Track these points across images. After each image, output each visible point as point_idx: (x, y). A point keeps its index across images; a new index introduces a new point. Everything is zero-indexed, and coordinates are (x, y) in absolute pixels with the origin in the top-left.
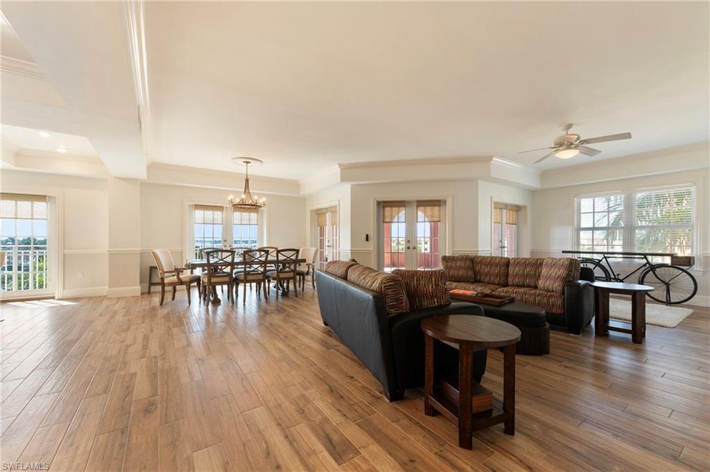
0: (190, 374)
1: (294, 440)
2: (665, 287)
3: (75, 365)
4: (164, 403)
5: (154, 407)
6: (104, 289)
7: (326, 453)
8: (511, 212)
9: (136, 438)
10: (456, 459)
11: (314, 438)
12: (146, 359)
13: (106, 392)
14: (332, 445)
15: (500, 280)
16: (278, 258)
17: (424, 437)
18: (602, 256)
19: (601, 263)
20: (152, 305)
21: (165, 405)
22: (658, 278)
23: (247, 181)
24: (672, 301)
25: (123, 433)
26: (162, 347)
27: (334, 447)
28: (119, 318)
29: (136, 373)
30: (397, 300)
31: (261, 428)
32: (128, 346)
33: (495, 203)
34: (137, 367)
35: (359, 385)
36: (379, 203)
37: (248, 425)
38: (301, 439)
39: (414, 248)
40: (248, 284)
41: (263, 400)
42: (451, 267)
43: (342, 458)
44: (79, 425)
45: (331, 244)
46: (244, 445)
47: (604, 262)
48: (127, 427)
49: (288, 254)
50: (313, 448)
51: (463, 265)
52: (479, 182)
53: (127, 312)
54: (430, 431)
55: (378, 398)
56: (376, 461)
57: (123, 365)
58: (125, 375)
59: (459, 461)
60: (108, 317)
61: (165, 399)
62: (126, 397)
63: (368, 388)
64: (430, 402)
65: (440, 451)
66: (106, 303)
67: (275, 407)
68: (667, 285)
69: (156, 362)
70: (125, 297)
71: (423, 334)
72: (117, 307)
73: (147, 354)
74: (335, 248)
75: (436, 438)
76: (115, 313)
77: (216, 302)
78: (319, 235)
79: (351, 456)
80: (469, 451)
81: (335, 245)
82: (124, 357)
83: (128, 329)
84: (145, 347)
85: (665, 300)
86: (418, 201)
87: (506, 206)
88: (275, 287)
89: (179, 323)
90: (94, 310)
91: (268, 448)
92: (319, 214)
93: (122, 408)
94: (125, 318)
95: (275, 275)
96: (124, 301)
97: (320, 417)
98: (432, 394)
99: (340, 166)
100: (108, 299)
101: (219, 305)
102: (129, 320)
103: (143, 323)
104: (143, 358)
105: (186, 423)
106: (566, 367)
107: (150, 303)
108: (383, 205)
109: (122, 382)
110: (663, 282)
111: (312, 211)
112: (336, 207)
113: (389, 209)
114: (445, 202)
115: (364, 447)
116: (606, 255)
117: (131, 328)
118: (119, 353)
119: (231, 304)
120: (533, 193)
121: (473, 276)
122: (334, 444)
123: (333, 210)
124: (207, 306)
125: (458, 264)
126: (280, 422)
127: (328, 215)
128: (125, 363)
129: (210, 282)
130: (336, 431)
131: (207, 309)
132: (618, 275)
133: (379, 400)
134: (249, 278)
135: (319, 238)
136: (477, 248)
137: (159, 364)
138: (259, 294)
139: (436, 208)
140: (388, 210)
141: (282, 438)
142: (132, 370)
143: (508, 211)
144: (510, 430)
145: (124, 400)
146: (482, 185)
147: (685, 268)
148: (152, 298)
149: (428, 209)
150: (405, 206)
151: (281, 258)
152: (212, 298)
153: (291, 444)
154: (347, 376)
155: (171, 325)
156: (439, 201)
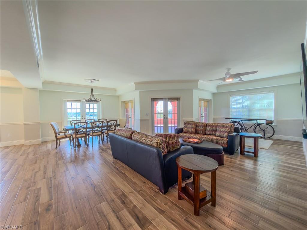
0: (69, 186)
1: (121, 219)
2: (263, 132)
3: (8, 185)
4: (56, 204)
5: (51, 207)
6: (22, 141)
7: (136, 225)
8: (206, 102)
9: (43, 227)
10: (193, 221)
11: (130, 217)
12: (46, 179)
13: (25, 200)
14: (139, 219)
16: (107, 124)
17: (179, 211)
18: (240, 120)
19: (240, 123)
20: (47, 148)
21: (57, 205)
22: (261, 128)
23: (92, 89)
24: (265, 137)
25: (35, 224)
26: (54, 172)
27: (140, 221)
28: (31, 156)
29: (41, 188)
31: (105, 214)
32: (36, 172)
33: (200, 99)
34: (41, 184)
35: (148, 186)
36: (152, 99)
37: (99, 213)
38: (124, 218)
39: (167, 118)
40: (94, 137)
41: (105, 198)
43: (144, 227)
44: (11, 222)
45: (131, 116)
46: (98, 225)
47: (241, 122)
48: (37, 220)
49: (112, 122)
50: (131, 223)
52: (193, 90)
53: (35, 153)
54: (181, 208)
55: (157, 192)
56: (159, 226)
57: (34, 183)
58: (35, 190)
59: (195, 222)
60: (25, 156)
61: (57, 202)
62: (36, 203)
63: (152, 188)
64: (180, 194)
65: (187, 218)
66: (23, 148)
67: (111, 201)
68: (264, 131)
69: (51, 181)
70: (33, 145)
72: (30, 150)
73: (46, 176)
74: (133, 118)
75: (184, 212)
76: (29, 153)
77: (79, 146)
78: (125, 112)
79: (148, 225)
80: (198, 217)
81: (132, 117)
82: (34, 179)
83: (36, 163)
84: (45, 173)
85: (263, 137)
86: (168, 98)
87: (204, 100)
88: (106, 137)
89: (61, 158)
90: (17, 152)
91: (109, 225)
92: (125, 103)
93: (35, 209)
94: (34, 156)
95: (106, 132)
96: (33, 147)
97: (132, 205)
98: (181, 190)
99: (134, 83)
100: (24, 146)
101: (80, 147)
102: (36, 158)
103: (43, 158)
104: (44, 179)
105: (68, 215)
106: (232, 171)
107: (46, 148)
108: (154, 100)
109: (34, 194)
110: (263, 130)
111: (122, 102)
114: (180, 99)
115: (153, 220)
116: (242, 120)
117: (37, 162)
118: (31, 177)
119: (86, 146)
120: (214, 94)
122: (140, 219)
123: (132, 101)
124: (75, 148)
126: (114, 210)
127: (129, 104)
128: (35, 183)
129: (76, 137)
130: (140, 212)
131: (75, 149)
132: (246, 127)
133: (157, 193)
134: (94, 134)
135: (125, 114)
136: (193, 118)
137: (53, 182)
138: (99, 141)
141: (116, 219)
142: (39, 187)
143: (204, 102)
144: (214, 205)
145: (35, 205)
146: (195, 91)
147: (270, 124)
148: (47, 145)
150: (163, 100)
151: (109, 124)
152: (77, 144)
153: (120, 221)
154: (143, 182)
155: (58, 159)
156: (177, 98)
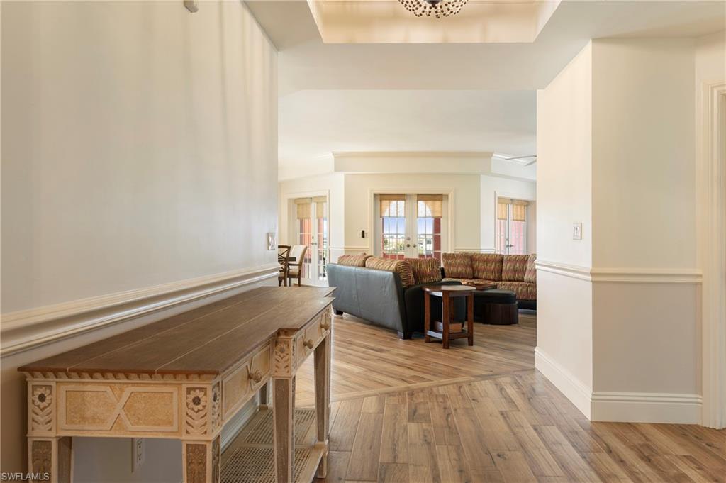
8: (519, 207)
15: (495, 275)
30: (407, 276)
33: (499, 198)
36: (375, 195)
39: (415, 246)
42: (451, 264)
45: (316, 241)
51: (462, 262)
52: (482, 176)
71: (424, 291)
74: (320, 245)
78: (298, 230)
81: (321, 242)
86: (418, 195)
87: (512, 201)
92: (300, 204)
99: (333, 154)
108: (381, 198)
111: (289, 200)
112: (325, 197)
113: (387, 202)
114: (447, 196)
121: (471, 272)
123: (320, 200)
125: (458, 261)
127: (313, 206)
135: (299, 234)
136: (480, 246)
139: (438, 203)
140: (385, 203)
143: (515, 207)
146: (484, 179)
149: (430, 203)
150: (404, 200)
156: (441, 195)
